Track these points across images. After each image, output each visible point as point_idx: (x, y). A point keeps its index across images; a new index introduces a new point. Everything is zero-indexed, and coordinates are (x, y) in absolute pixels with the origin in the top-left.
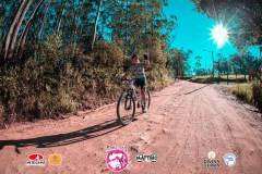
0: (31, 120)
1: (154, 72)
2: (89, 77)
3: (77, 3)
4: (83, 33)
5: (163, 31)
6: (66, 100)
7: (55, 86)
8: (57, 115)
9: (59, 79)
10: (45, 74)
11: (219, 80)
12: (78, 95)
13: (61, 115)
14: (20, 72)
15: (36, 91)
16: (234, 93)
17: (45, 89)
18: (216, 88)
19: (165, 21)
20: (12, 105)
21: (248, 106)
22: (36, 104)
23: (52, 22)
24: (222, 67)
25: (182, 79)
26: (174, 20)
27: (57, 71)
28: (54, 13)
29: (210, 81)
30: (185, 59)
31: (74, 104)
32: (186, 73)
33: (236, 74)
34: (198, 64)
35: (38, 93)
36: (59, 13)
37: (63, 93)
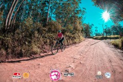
1: (76, 35)
2: (46, 38)
3: (39, 3)
4: (42, 17)
5: (79, 15)
6: (35, 49)
7: (30, 42)
8: (31, 55)
9: (32, 39)
10: (25, 36)
11: (106, 38)
12: (41, 46)
13: (33, 55)
14: (13, 36)
16: (113, 44)
17: (25, 44)
18: (105, 42)
19: (80, 10)
20: (9, 51)
21: (119, 50)
22: (21, 50)
23: (27, 12)
24: (107, 32)
26: (84, 10)
27: (31, 35)
28: (28, 8)
29: (102, 39)
30: (90, 28)
31: (39, 50)
32: (91, 35)
33: (114, 35)
34: (96, 31)
35: (22, 45)
36: (30, 8)
37: (33, 45)
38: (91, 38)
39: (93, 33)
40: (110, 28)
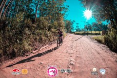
0: (12, 58)
5: (62, 12)
7: (21, 40)
9: (22, 36)
11: (88, 34)
15: (12, 43)
16: (96, 40)
17: (16, 42)
18: (87, 37)
19: (64, 8)
22: (13, 50)
24: (89, 28)
25: (70, 33)
26: (68, 7)
27: (21, 32)
29: (84, 34)
30: (72, 24)
33: (95, 30)
34: (77, 26)
37: (25, 43)
38: (72, 33)
39: (74, 29)
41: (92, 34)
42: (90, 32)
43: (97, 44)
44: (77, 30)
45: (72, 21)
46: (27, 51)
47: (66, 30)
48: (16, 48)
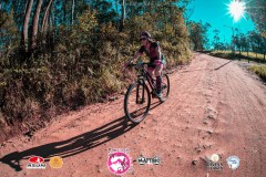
1: (180, 46)
6: (111, 80)
7: (96, 67)
8: (105, 97)
9: (99, 59)
11: (240, 57)
12: (121, 75)
13: (108, 97)
15: (77, 75)
16: (257, 73)
18: (239, 65)
22: (80, 90)
24: (240, 43)
25: (202, 52)
29: (232, 57)
30: (203, 32)
31: (119, 83)
32: (205, 46)
34: (216, 38)
37: (107, 73)
38: (205, 52)
39: (210, 43)
40: (246, 36)
41: (249, 59)
42: (245, 54)
43: (260, 83)
44: (217, 47)
45: (203, 24)
46: (111, 91)
47: (193, 45)
48: (87, 86)
